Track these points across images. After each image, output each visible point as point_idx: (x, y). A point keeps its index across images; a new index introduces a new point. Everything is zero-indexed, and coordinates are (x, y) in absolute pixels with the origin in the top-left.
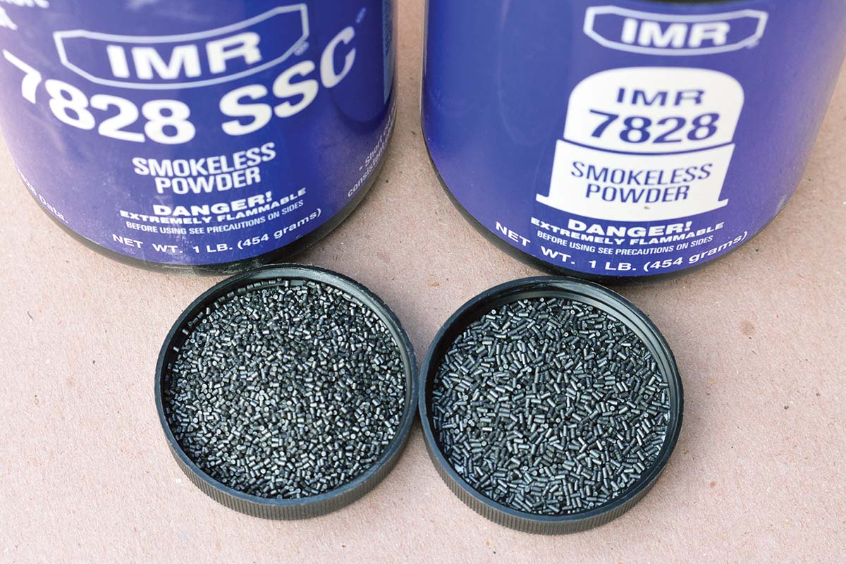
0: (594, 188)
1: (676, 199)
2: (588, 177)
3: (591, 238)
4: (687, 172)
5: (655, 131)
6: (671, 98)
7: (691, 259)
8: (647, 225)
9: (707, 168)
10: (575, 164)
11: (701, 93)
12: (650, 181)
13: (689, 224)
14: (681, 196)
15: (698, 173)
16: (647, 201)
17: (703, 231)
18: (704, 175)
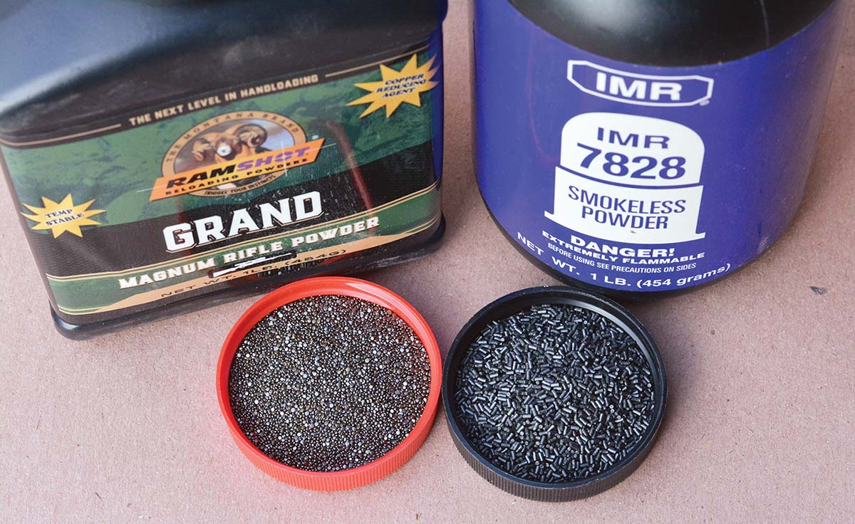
0: (588, 210)
1: (658, 227)
2: (582, 201)
3: (590, 254)
4: (664, 204)
5: (632, 167)
6: (641, 141)
7: (678, 282)
8: (636, 247)
9: (680, 203)
10: (571, 188)
11: (666, 139)
12: (633, 209)
13: (672, 250)
14: (662, 225)
15: (674, 207)
16: (633, 226)
17: (686, 258)
18: (680, 209)
